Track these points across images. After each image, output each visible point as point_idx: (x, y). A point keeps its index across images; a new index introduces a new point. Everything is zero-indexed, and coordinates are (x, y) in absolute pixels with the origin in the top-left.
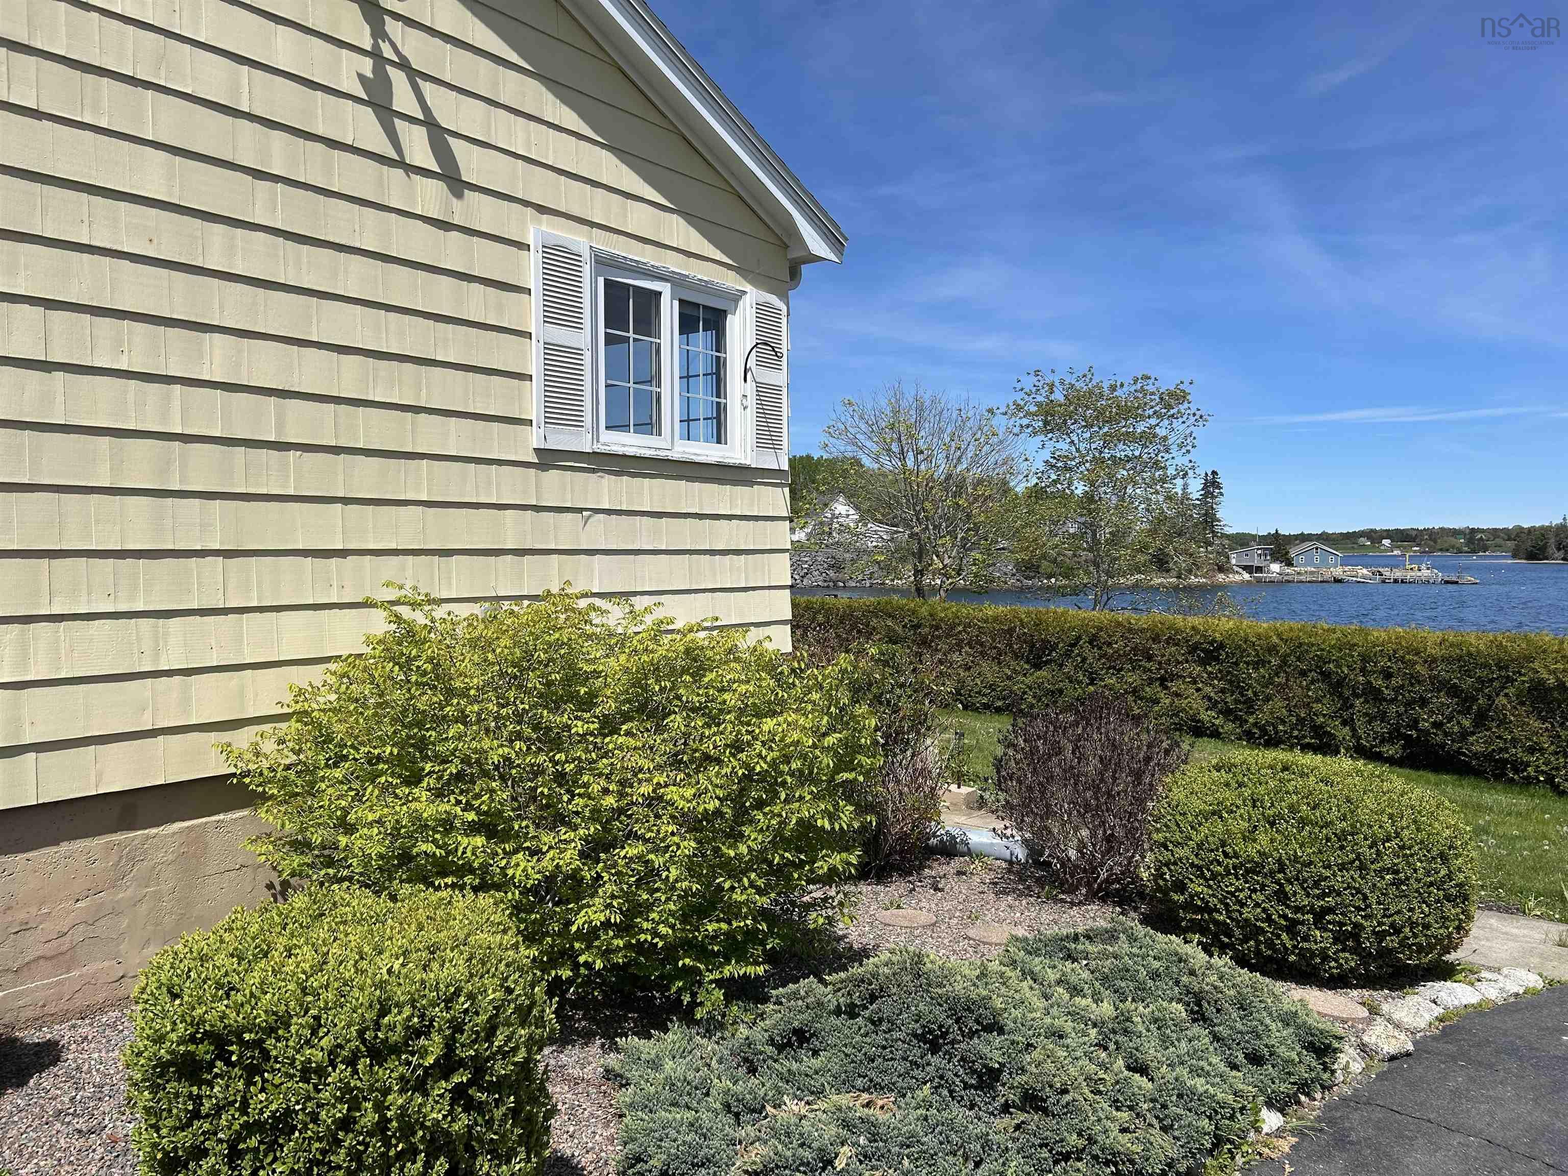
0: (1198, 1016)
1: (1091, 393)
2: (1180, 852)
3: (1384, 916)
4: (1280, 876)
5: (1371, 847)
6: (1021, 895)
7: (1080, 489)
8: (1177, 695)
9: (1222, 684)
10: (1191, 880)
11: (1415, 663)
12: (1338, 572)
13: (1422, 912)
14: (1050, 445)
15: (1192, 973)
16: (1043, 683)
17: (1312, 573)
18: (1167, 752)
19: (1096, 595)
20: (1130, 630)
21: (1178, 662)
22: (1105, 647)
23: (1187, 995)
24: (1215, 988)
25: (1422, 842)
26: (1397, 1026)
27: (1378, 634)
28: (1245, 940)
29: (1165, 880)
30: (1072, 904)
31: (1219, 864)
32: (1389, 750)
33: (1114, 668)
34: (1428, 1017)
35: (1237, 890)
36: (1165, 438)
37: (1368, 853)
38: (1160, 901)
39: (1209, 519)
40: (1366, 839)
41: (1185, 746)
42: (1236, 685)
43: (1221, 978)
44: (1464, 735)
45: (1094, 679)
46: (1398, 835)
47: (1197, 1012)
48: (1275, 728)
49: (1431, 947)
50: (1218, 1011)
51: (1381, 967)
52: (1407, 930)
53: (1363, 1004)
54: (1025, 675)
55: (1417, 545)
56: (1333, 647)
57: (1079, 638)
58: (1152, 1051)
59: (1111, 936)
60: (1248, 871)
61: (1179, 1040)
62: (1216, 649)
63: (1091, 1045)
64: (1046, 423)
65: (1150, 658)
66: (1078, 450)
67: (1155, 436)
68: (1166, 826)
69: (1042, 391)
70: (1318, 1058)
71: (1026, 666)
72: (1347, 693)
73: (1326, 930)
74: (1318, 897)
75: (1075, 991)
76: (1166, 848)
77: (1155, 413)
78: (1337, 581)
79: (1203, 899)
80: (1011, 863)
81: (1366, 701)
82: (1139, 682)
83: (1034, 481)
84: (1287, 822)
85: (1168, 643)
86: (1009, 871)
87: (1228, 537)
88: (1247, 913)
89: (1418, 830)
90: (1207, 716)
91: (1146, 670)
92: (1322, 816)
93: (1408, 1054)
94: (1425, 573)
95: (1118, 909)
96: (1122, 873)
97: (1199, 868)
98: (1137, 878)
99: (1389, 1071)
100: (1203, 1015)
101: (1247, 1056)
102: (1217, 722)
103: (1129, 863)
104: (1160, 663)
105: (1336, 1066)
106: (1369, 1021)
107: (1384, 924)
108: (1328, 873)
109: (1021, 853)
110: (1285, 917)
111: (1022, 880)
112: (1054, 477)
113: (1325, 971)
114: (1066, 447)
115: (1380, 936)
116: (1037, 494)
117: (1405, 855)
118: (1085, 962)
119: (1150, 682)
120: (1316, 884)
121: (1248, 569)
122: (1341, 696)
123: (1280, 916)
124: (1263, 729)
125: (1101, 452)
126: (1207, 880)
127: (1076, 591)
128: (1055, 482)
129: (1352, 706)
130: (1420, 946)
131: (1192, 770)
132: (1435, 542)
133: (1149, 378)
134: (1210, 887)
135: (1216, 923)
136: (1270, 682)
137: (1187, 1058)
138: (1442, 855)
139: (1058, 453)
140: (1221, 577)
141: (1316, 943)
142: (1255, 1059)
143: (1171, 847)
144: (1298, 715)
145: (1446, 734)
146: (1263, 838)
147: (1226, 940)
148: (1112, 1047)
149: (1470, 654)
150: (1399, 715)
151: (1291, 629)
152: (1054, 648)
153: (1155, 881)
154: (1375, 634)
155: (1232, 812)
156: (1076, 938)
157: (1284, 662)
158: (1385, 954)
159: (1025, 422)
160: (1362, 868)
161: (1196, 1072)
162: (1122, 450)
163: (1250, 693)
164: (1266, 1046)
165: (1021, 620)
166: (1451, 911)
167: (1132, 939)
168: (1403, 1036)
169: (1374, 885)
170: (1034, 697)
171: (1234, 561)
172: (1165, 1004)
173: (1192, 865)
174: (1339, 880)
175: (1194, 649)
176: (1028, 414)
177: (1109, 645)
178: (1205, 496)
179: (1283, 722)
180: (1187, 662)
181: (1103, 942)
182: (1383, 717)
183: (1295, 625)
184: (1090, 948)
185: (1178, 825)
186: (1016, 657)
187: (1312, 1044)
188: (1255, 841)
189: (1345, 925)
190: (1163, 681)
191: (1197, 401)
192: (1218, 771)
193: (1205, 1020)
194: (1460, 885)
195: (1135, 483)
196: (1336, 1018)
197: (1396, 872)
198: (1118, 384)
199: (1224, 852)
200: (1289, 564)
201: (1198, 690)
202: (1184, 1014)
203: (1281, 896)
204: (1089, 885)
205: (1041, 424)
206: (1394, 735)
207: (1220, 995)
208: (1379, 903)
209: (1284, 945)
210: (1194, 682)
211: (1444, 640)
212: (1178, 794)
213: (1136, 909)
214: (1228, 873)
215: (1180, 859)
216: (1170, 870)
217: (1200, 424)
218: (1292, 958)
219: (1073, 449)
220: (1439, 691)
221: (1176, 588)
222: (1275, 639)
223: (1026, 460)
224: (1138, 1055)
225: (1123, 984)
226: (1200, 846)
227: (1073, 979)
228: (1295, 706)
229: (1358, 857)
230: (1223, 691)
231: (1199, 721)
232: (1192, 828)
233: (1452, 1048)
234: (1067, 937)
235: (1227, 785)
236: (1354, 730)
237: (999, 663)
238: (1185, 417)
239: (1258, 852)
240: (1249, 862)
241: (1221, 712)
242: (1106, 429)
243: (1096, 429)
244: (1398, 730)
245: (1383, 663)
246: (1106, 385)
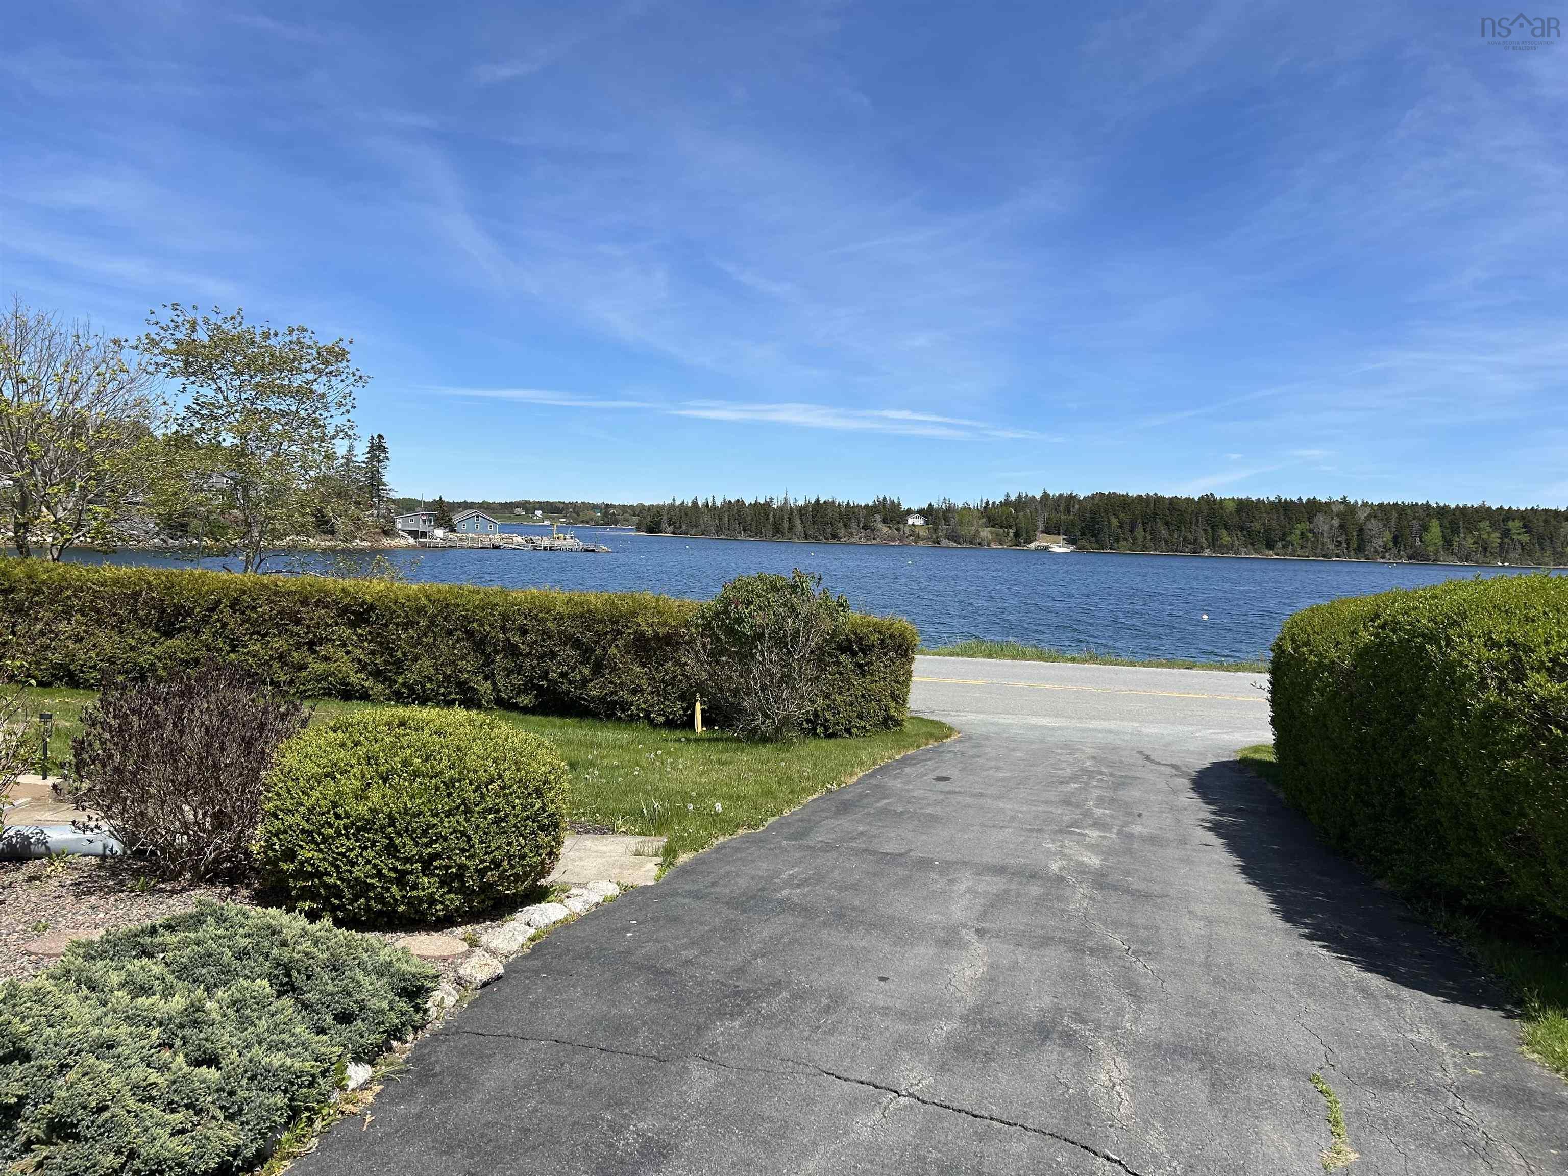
0: (287, 988)
1: (240, 337)
2: (290, 819)
3: (486, 853)
4: (390, 830)
5: (475, 792)
6: (112, 890)
7: (228, 440)
8: (326, 659)
9: (372, 646)
10: (301, 847)
11: (547, 620)
12: (496, 539)
13: (520, 845)
14: (192, 390)
15: (284, 944)
16: (175, 653)
17: (473, 539)
18: (283, 716)
19: (248, 557)
20: (276, 593)
21: (328, 625)
22: (248, 612)
23: (276, 968)
24: (307, 954)
25: (520, 780)
26: (493, 953)
27: (517, 595)
28: (356, 898)
29: (274, 850)
30: (173, 892)
31: (331, 826)
32: (525, 700)
33: (258, 633)
34: (521, 939)
35: (350, 850)
36: (323, 396)
37: (472, 797)
38: (271, 873)
39: (375, 483)
40: (471, 783)
41: (305, 710)
42: (386, 647)
43: (316, 944)
44: (585, 682)
45: (237, 646)
46: (500, 776)
47: (287, 983)
48: (423, 686)
49: (526, 875)
50: (309, 977)
51: (484, 901)
52: (506, 863)
53: (465, 939)
54: (153, 645)
55: (565, 517)
56: (477, 607)
57: (218, 602)
58: (226, 1037)
59: (197, 920)
60: (359, 830)
61: (259, 1018)
62: (367, 611)
63: (151, 1047)
64: (187, 364)
65: (298, 622)
66: (226, 398)
67: (312, 392)
68: (278, 794)
69: (182, 328)
70: (411, 1001)
71: (155, 635)
72: (489, 650)
73: (433, 875)
74: (427, 845)
75: (145, 990)
76: (276, 816)
77: (313, 367)
78: (495, 547)
79: (313, 865)
80: (103, 857)
81: (505, 657)
82: (286, 647)
83: (175, 428)
84: (400, 776)
85: (317, 606)
86: (100, 867)
87: (394, 501)
88: (358, 872)
89: (518, 770)
90: (356, 679)
91: (292, 635)
92: (433, 767)
93: (499, 978)
94: (570, 541)
95: (228, 889)
96: (233, 850)
97: (310, 833)
98: (248, 855)
99: (481, 997)
100: (292, 985)
101: (336, 1017)
102: (367, 684)
103: (240, 838)
104: (308, 627)
105: (429, 1004)
106: (468, 955)
107: (485, 861)
108: (435, 821)
109: (117, 847)
110: (394, 869)
111: (114, 874)
112: (197, 425)
113: (433, 915)
114: (213, 393)
115: (481, 873)
116: (179, 442)
117: (505, 795)
118: (162, 955)
119: (298, 646)
120: (425, 832)
121: (414, 534)
122: (483, 653)
123: (390, 869)
124: (412, 690)
125: (253, 403)
126: (318, 844)
127: (223, 552)
128: (200, 431)
129: (493, 662)
130: (517, 875)
131: (309, 734)
132: (578, 515)
133: (306, 330)
134: (321, 851)
135: (327, 886)
136: (419, 642)
137: (266, 1035)
138: (538, 791)
139: (202, 399)
140: (386, 542)
141: (424, 890)
142: (345, 1018)
143: (281, 815)
144: (444, 673)
145: (570, 682)
146: (375, 795)
147: (337, 902)
148: (178, 1043)
149: (590, 612)
150: (533, 668)
151: (439, 591)
152: (189, 613)
153: (265, 853)
154: (514, 594)
155: (346, 772)
156: (153, 931)
157: (432, 623)
158: (487, 888)
159: (161, 359)
160: (468, 811)
161: (274, 1047)
162: (274, 404)
163: (399, 654)
164: (356, 1002)
165: (149, 583)
166: (543, 839)
167: (221, 920)
168: (495, 962)
169: (478, 826)
170: (165, 669)
171: (399, 526)
172: (245, 983)
173: (303, 831)
174: (446, 826)
175: (344, 611)
176: (164, 351)
177: (254, 609)
178: (371, 459)
179: (430, 680)
180: (337, 624)
181: (188, 929)
182: (519, 670)
183: (445, 587)
184: (171, 939)
185: (289, 791)
186: (143, 623)
187: (404, 989)
188: (367, 798)
189: (450, 867)
190: (311, 645)
191: (355, 362)
192: (335, 732)
193: (294, 990)
194: (552, 815)
195: (291, 439)
196: (437, 958)
197: (498, 811)
198: (272, 332)
199: (336, 814)
200: (453, 530)
201: (348, 653)
202: (268, 990)
203: (392, 850)
204: (195, 868)
205: (181, 364)
206: (529, 686)
207: (311, 961)
208: (481, 842)
209: (393, 897)
210: (344, 645)
211: (570, 600)
212: (291, 760)
213: (247, 886)
214: (339, 834)
215: (290, 827)
216: (280, 839)
217: (360, 384)
218: (401, 908)
219: (220, 396)
220: (566, 645)
221: (334, 550)
222: (424, 601)
223: (165, 403)
224: (209, 1045)
225: (204, 971)
226: (311, 810)
227: (141, 978)
228: (441, 665)
229: (463, 803)
230: (373, 653)
231: (348, 684)
232: (303, 793)
233: (537, 963)
234: (143, 931)
235: (343, 745)
236: (494, 684)
237: (121, 632)
238: (344, 376)
239: (370, 809)
240: (360, 820)
241: (370, 674)
242: (258, 379)
243: (246, 377)
244: (531, 681)
245: (521, 621)
246: (258, 331)
